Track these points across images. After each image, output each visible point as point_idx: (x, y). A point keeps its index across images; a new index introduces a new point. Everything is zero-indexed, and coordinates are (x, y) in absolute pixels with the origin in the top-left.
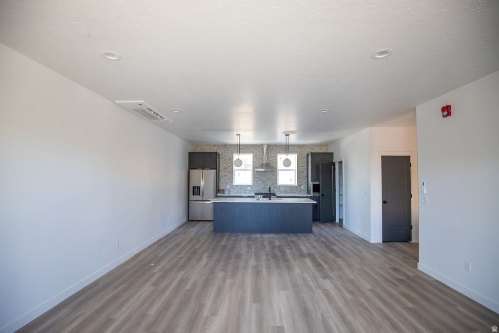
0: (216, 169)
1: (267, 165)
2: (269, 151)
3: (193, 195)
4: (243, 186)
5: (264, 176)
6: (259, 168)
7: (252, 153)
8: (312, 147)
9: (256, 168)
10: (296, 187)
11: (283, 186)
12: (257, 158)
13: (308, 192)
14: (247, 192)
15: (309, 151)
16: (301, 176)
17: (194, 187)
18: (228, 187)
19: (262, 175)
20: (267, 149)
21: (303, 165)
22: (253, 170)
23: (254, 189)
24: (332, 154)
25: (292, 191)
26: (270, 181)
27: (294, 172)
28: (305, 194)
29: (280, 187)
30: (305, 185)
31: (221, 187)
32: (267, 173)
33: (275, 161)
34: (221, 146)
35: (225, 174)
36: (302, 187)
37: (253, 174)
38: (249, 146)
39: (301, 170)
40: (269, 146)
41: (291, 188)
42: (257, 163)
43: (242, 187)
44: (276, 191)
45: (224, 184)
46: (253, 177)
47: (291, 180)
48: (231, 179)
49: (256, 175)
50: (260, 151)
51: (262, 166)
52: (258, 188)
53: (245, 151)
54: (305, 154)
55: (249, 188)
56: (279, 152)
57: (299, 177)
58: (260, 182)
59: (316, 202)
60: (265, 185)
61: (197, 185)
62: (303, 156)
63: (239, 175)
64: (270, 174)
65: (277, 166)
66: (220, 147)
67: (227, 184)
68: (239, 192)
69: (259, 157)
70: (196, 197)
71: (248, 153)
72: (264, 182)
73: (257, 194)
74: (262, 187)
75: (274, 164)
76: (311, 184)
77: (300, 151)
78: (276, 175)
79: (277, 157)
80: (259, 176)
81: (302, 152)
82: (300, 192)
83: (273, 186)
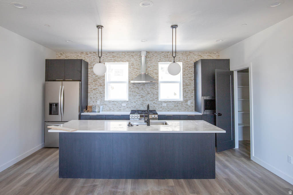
0: (80, 81)
1: (147, 76)
2: (148, 59)
3: (51, 113)
4: (117, 102)
5: (142, 89)
6: (136, 79)
7: (128, 61)
8: (200, 54)
9: (132, 80)
10: (182, 102)
11: (165, 102)
12: (134, 68)
13: (197, 109)
14: (122, 109)
15: (197, 58)
16: (187, 90)
17: (51, 105)
18: (98, 102)
19: (140, 89)
20: (146, 57)
21: (189, 75)
22: (129, 82)
23: (130, 106)
24: (228, 61)
25: (177, 108)
26: (149, 95)
27: (178, 84)
28: (192, 111)
29: (162, 102)
30: (192, 100)
31: (90, 103)
32: (146, 85)
33: (155, 71)
34: (90, 53)
35: (95, 88)
36: (189, 103)
37: (129, 87)
38: (124, 54)
39: (187, 82)
40: (148, 52)
41: (176, 104)
42: (134, 74)
43: (115, 103)
44: (157, 108)
45: (94, 100)
46: (130, 91)
47: (175, 94)
48: (102, 94)
49: (133, 87)
50: (138, 59)
51: (140, 77)
52: (135, 104)
53: (119, 59)
54: (192, 62)
55: (124, 105)
56: (161, 61)
57: (184, 91)
58: (138, 97)
59: (224, 132)
60: (143, 100)
61: (54, 101)
62: (190, 65)
63: (113, 88)
64: (150, 87)
65: (158, 77)
66: (89, 55)
67: (97, 99)
68: (112, 109)
69: (136, 67)
70: (53, 117)
71: (123, 61)
72: (142, 97)
73: (133, 112)
74: (139, 102)
75: (154, 75)
76: (201, 99)
77: (186, 59)
78: (157, 88)
79: (157, 66)
80: (136, 90)
81: (189, 61)
82: (186, 109)
83: (154, 101)
